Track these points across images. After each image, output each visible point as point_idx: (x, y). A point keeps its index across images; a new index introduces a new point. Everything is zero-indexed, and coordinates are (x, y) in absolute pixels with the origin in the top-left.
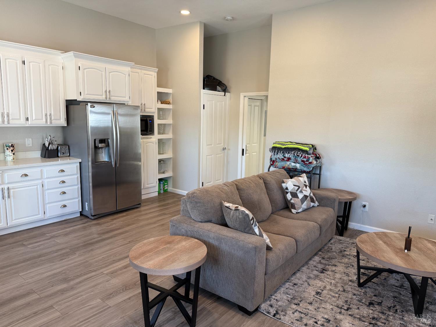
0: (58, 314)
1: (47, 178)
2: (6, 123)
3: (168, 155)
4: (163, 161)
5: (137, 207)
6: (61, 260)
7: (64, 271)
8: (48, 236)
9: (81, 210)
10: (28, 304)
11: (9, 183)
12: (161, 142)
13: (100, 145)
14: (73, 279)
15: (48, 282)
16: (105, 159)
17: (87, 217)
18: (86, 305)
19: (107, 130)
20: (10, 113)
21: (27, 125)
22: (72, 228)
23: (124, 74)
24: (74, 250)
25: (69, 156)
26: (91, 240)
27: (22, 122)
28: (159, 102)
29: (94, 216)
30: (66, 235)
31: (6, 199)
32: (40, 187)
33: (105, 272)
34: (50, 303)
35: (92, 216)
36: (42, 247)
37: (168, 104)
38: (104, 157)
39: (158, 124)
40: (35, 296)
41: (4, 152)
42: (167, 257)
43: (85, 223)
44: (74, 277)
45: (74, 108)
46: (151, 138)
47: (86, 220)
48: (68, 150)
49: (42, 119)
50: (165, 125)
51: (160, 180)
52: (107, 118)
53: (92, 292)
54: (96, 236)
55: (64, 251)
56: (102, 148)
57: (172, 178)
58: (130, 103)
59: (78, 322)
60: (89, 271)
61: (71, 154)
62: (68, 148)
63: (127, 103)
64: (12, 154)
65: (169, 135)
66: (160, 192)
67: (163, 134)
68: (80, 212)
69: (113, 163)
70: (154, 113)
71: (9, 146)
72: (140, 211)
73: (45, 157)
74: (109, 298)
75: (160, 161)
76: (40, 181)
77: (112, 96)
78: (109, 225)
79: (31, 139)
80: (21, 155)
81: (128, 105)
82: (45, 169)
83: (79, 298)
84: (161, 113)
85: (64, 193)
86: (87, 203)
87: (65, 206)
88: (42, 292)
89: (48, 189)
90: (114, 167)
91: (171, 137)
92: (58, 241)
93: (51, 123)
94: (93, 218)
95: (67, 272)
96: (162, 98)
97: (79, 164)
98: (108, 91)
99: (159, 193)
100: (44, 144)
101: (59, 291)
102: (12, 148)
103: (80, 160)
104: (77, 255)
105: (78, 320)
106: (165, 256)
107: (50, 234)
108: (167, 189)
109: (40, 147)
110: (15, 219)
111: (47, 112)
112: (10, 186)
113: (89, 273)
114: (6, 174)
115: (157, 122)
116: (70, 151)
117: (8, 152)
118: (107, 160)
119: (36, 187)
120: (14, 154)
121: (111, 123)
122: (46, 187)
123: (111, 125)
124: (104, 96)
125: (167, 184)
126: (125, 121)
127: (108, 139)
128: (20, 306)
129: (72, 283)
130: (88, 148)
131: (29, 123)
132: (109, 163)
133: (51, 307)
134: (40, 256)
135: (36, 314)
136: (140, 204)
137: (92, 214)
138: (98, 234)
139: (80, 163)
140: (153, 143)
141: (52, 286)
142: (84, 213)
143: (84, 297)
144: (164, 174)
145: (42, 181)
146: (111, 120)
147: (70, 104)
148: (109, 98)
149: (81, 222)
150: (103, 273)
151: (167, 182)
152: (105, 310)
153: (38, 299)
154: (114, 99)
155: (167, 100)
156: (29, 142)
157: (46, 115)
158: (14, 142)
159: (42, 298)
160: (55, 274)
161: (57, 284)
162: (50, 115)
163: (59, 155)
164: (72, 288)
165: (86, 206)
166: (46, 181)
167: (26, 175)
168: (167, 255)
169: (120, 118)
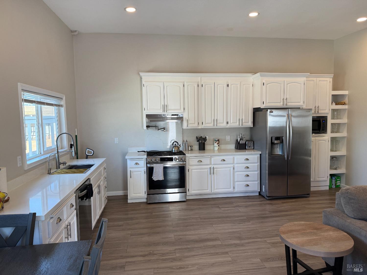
0: (230, 259)
1: (237, 164)
2: (215, 126)
3: (342, 152)
4: (335, 158)
5: (305, 196)
6: (239, 223)
7: (240, 232)
8: (234, 205)
9: (260, 191)
10: (214, 246)
11: (214, 164)
12: (334, 140)
13: (276, 142)
14: (245, 239)
15: (228, 236)
16: (279, 153)
17: (264, 197)
18: (249, 260)
19: (282, 129)
20: (218, 119)
21: (227, 127)
22: (251, 203)
23: (300, 84)
24: (249, 219)
25: (253, 149)
26: (263, 214)
27: (224, 125)
28: (334, 104)
29: (268, 197)
30: (246, 207)
31: (212, 174)
32: (232, 169)
33: (268, 241)
34: (227, 250)
35: (267, 196)
36: (229, 211)
37: (343, 105)
38: (278, 151)
39: (332, 124)
40: (219, 243)
41: (214, 145)
42: (311, 239)
43: (261, 201)
44: (246, 238)
45: (258, 114)
46: (324, 136)
47: (262, 199)
48: (253, 144)
49: (237, 122)
50: (339, 124)
51: (332, 176)
52: (282, 120)
53: (255, 252)
54: (267, 212)
55: (242, 218)
56: (277, 144)
57: (345, 175)
58: (304, 107)
59: (241, 269)
60: (257, 237)
61: (255, 148)
62: (253, 143)
63: (302, 107)
64: (218, 146)
65: (343, 134)
66: (332, 186)
67: (336, 132)
68: (259, 192)
69: (286, 157)
70: (327, 113)
71: (216, 141)
72: (309, 201)
73: (237, 149)
74: (267, 261)
75: (332, 158)
76: (232, 165)
77: (288, 103)
78: (280, 206)
79: (229, 136)
80: (223, 147)
81: (302, 109)
82: (236, 157)
83: (246, 254)
84: (336, 113)
85: (248, 176)
86: (264, 186)
87: (248, 186)
88: (224, 241)
89: (237, 172)
90: (286, 159)
91: (346, 136)
92: (240, 210)
93: (242, 125)
94: (267, 198)
95: (242, 233)
96: (336, 99)
97: (259, 156)
98: (285, 98)
99: (330, 188)
100: (237, 140)
101: (234, 244)
102: (218, 142)
103: (260, 153)
104: (251, 223)
105: (241, 268)
106: (309, 238)
107: (236, 204)
108: (340, 185)
109: (234, 142)
110: (216, 189)
111: (240, 117)
112: (215, 166)
113: (256, 238)
114: (213, 158)
115: (330, 121)
116: (254, 145)
117: (216, 145)
118: (280, 154)
119: (229, 169)
120: (219, 146)
121: (286, 124)
122: (236, 170)
123: (285, 125)
124: (282, 103)
125: (340, 180)
126: (298, 122)
127: (282, 137)
128: (210, 246)
129: (243, 242)
130: (267, 143)
131: (229, 126)
132: (282, 156)
133: (227, 253)
134: (227, 217)
135: (217, 254)
136: (309, 194)
137: (267, 195)
138: (269, 212)
139: (260, 154)
140: (326, 141)
141: (230, 240)
142: (262, 194)
143: (249, 254)
144: (336, 170)
145: (234, 166)
146: (286, 121)
147: (256, 111)
148: (286, 104)
149: (259, 200)
150: (266, 241)
151: (339, 179)
152: (261, 268)
153: (220, 245)
154: (290, 105)
155: (342, 102)
156: (228, 138)
157: (239, 120)
158: (220, 138)
159: (223, 245)
160: (234, 232)
161: (234, 239)
162: (242, 120)
163: (247, 148)
164: (242, 245)
165: (263, 188)
166: (236, 165)
167: (224, 160)
168: (311, 238)
169: (293, 119)
